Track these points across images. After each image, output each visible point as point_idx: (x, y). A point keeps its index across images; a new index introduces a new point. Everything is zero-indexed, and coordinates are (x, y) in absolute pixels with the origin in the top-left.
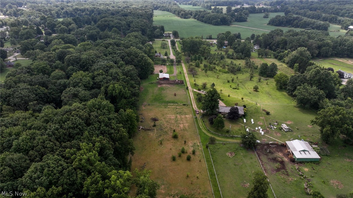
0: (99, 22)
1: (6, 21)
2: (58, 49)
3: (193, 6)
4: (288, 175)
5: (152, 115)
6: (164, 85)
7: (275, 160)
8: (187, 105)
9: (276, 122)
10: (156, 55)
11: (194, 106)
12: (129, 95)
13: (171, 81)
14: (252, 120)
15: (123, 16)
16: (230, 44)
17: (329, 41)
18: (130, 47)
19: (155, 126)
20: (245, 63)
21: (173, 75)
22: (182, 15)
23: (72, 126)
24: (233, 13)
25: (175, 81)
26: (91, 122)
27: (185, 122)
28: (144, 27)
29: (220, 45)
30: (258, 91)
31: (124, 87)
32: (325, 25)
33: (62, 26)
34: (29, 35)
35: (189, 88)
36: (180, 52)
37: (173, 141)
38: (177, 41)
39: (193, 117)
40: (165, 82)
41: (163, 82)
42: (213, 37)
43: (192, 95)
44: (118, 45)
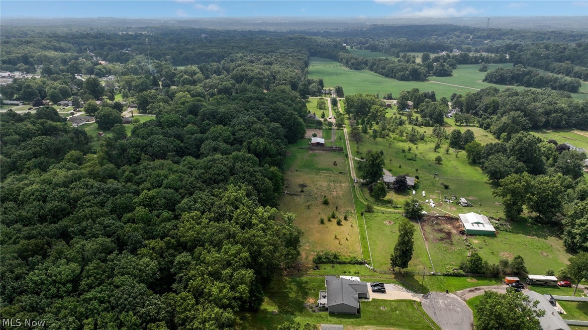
0: (234, 72)
1: (110, 68)
2: (188, 102)
3: (371, 51)
4: (452, 244)
5: (300, 181)
6: (317, 151)
7: (441, 231)
8: (344, 174)
9: (455, 197)
10: (309, 115)
11: (353, 174)
12: (274, 152)
13: (327, 147)
14: (424, 192)
15: (266, 64)
16: (416, 106)
17: (563, 105)
18: (276, 103)
19: (302, 191)
20: (432, 131)
21: (330, 141)
22: (352, 64)
23: (217, 172)
24: (431, 62)
25: (332, 147)
26: (235, 172)
27: (339, 190)
28: (295, 80)
29: (402, 106)
30: (441, 164)
31: (270, 144)
32: (572, 83)
33: (185, 76)
34: (144, 87)
35: (349, 155)
36: (342, 113)
37: (323, 206)
38: (340, 100)
39: (349, 186)
40: (319, 147)
41: (316, 148)
42: (393, 97)
43: (351, 164)
44: (260, 100)
